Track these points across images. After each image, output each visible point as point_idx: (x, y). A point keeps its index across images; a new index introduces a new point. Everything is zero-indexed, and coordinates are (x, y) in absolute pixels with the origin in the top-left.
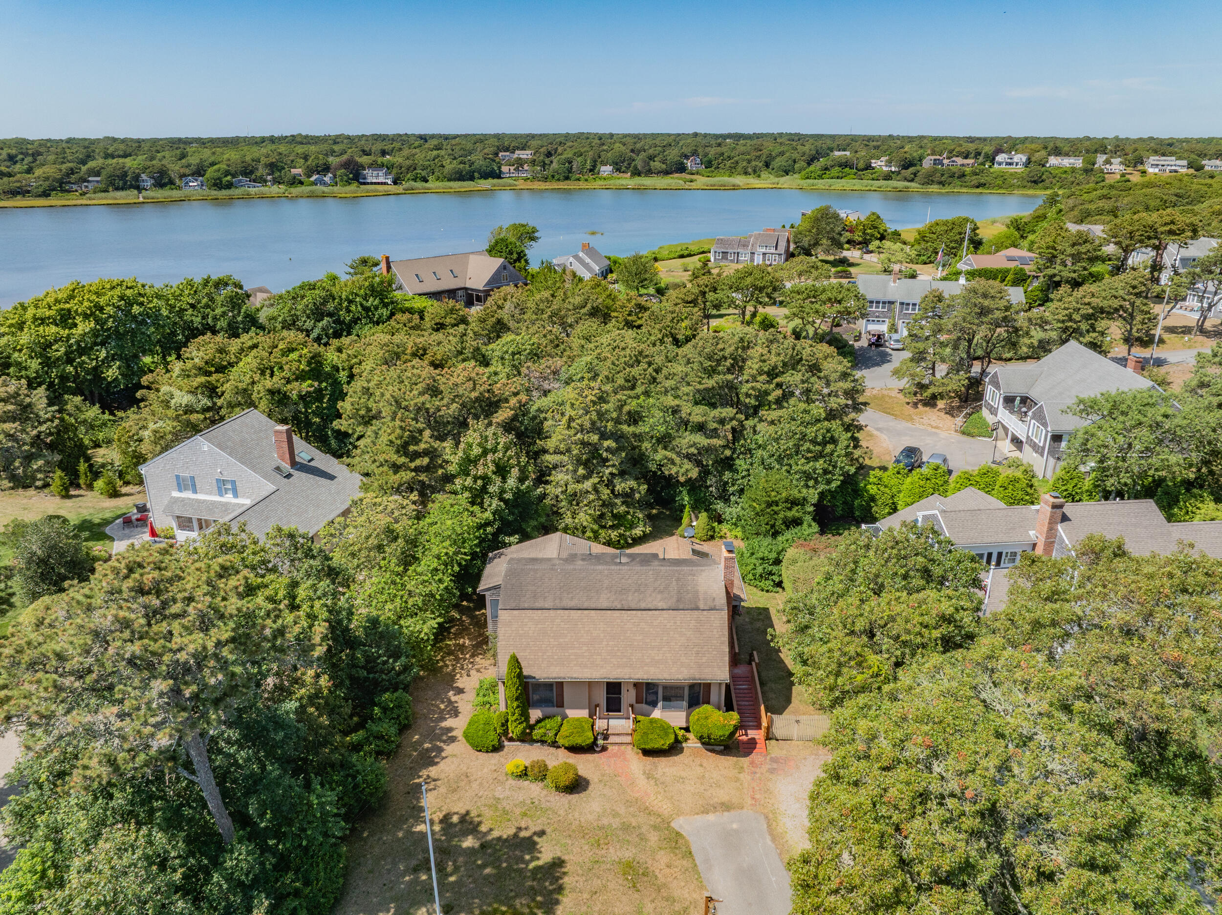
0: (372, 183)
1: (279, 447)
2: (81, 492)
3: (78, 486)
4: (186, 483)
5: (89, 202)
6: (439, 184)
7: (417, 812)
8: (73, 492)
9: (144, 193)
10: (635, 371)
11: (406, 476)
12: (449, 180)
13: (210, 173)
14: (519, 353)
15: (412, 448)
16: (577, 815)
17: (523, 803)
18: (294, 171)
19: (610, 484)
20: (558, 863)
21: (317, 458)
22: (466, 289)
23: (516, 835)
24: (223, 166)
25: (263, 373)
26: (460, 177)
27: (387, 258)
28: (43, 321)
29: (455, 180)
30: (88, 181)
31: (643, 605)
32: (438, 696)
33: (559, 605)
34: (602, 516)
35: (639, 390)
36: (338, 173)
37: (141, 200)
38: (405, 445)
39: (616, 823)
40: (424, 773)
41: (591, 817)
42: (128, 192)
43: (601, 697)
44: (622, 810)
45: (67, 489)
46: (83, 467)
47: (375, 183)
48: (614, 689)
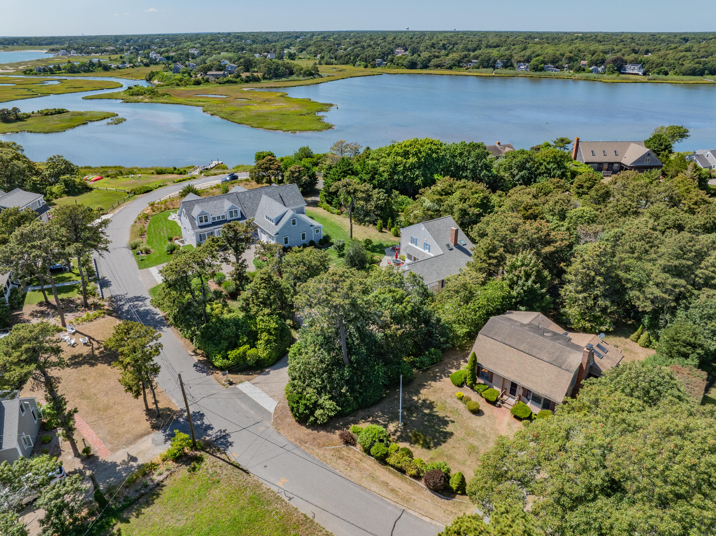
0: (628, 74)
1: (452, 236)
2: (387, 231)
3: (386, 228)
4: (414, 241)
5: (469, 74)
6: (675, 77)
7: (417, 393)
8: (384, 230)
9: (496, 70)
10: (638, 244)
11: (485, 265)
12: (683, 75)
13: (534, 61)
14: (582, 217)
15: (490, 254)
16: (469, 422)
17: (454, 408)
18: (583, 62)
19: (596, 298)
20: (451, 434)
21: (468, 244)
22: (620, 163)
23: (444, 417)
24: (541, 58)
25: (461, 200)
26: (693, 73)
27: (578, 140)
28: (397, 154)
29: (688, 75)
30: (471, 62)
31: (538, 356)
32: (456, 359)
33: (503, 341)
34: (585, 313)
35: (636, 255)
36: (608, 66)
37: (494, 74)
38: (489, 252)
39: (481, 432)
40: (430, 382)
41: (473, 425)
42: (488, 69)
43: (508, 387)
44: (488, 429)
45: (381, 229)
46: (390, 221)
47: (631, 74)
48: (514, 386)
